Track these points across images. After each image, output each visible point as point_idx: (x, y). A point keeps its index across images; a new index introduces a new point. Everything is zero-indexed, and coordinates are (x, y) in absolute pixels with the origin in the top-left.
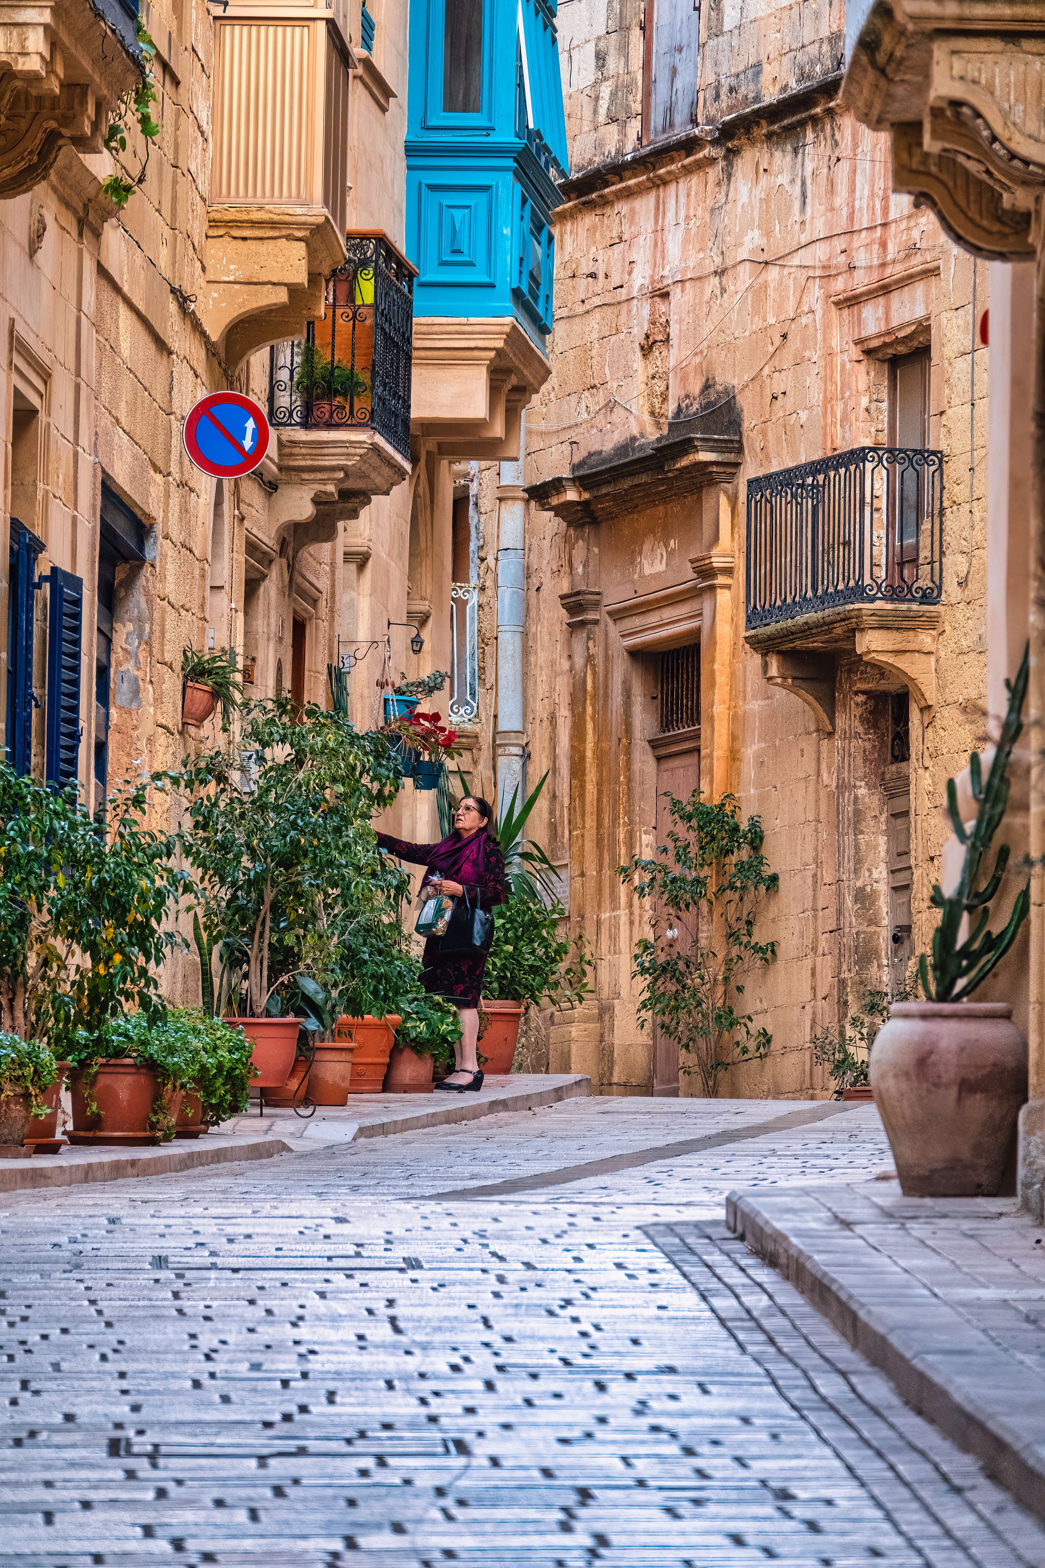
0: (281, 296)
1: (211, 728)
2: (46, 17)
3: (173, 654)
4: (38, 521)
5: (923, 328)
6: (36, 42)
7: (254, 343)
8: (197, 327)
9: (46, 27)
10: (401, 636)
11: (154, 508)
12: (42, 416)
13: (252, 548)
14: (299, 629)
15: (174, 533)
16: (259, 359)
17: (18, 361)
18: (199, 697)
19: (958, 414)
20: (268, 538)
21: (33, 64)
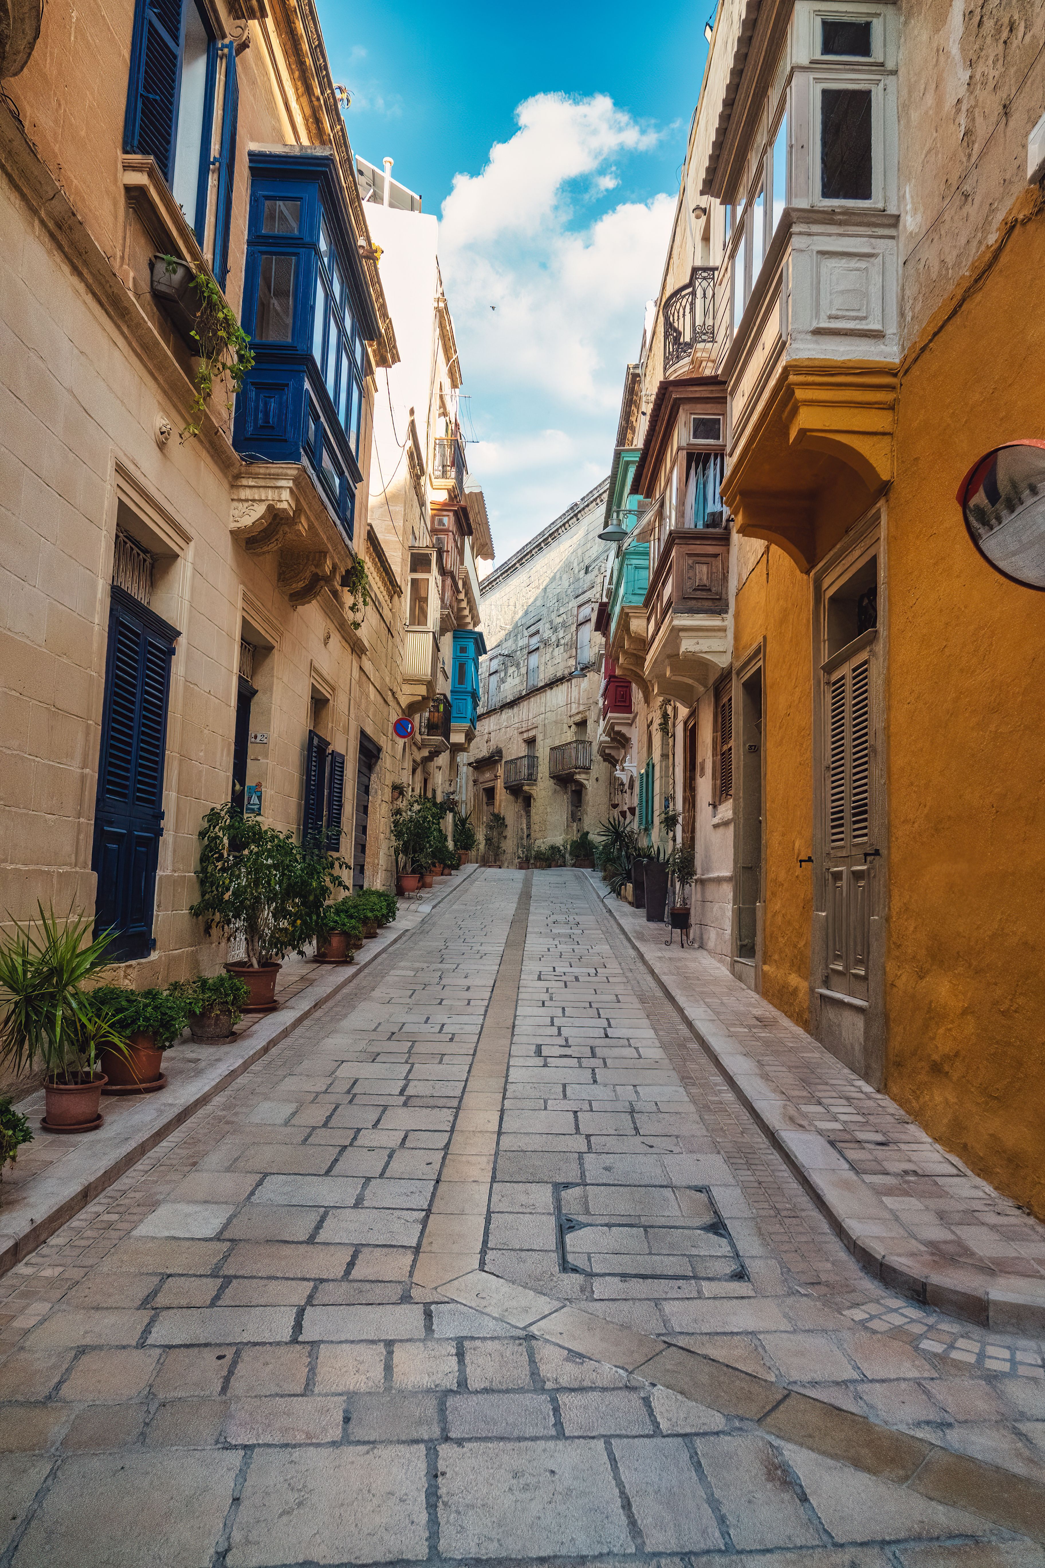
0: (420, 698)
1: (399, 802)
2: (290, 484)
3: (389, 782)
4: (329, 734)
5: (535, 736)
6: (286, 495)
7: (416, 712)
8: (398, 703)
9: (291, 489)
10: (448, 783)
11: (381, 743)
12: (331, 702)
13: (414, 761)
14: (426, 781)
15: (389, 751)
16: (417, 717)
17: (313, 673)
18: (396, 794)
19: (541, 750)
20: (418, 759)
21: (284, 505)
